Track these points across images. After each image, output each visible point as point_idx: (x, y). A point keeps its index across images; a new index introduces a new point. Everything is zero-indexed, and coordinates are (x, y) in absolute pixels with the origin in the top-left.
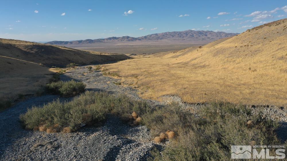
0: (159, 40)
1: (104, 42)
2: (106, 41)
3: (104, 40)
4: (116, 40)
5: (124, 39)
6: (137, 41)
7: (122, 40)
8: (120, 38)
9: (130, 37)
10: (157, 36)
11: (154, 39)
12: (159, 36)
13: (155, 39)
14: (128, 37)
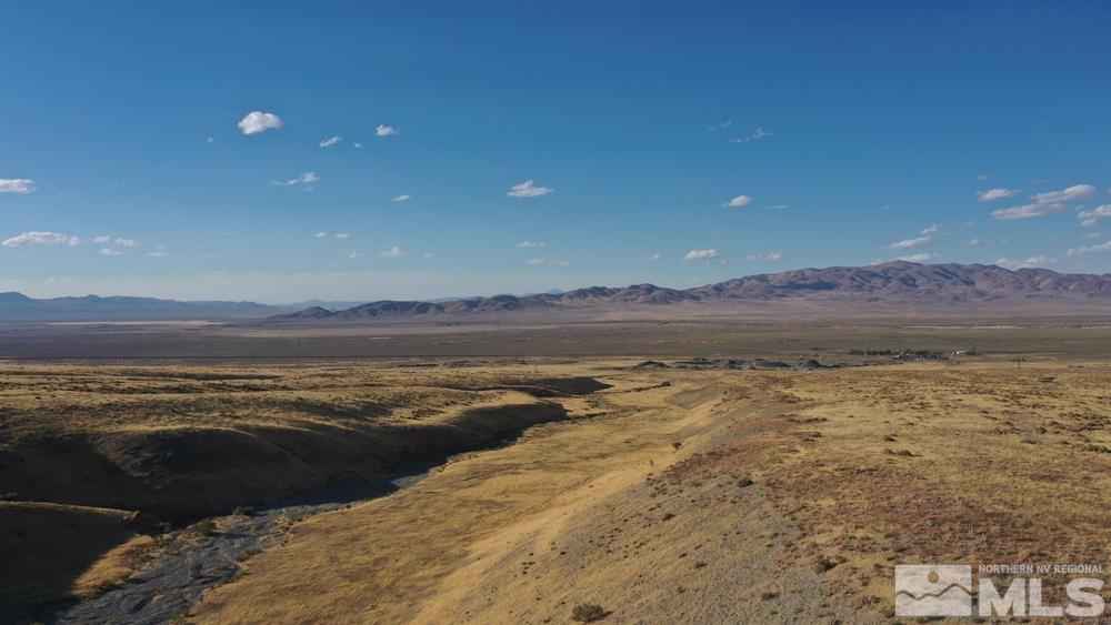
0: (774, 302)
1: (561, 307)
2: (565, 302)
3: (559, 296)
4: (605, 299)
5: (634, 296)
6: (686, 302)
7: (626, 300)
8: (619, 290)
9: (658, 288)
10: (764, 284)
11: (750, 297)
12: (772, 283)
13: (756, 297)
14: (650, 289)
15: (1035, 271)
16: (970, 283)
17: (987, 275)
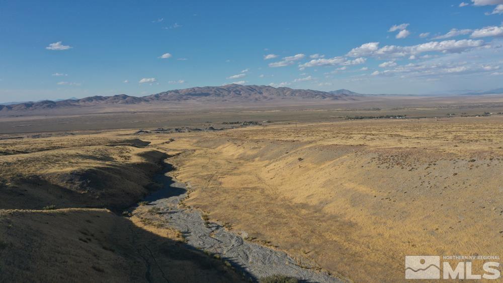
0: (183, 102)
1: (80, 106)
2: (81, 104)
3: (78, 101)
4: (103, 102)
5: (117, 100)
6: (143, 103)
7: (113, 102)
8: (109, 97)
9: (129, 96)
10: (177, 94)
11: (172, 100)
12: (181, 94)
13: (175, 100)
14: (125, 97)
15: (284, 88)
16: (261, 93)
17: (267, 90)
